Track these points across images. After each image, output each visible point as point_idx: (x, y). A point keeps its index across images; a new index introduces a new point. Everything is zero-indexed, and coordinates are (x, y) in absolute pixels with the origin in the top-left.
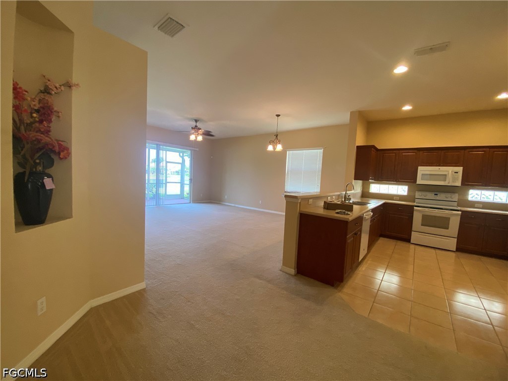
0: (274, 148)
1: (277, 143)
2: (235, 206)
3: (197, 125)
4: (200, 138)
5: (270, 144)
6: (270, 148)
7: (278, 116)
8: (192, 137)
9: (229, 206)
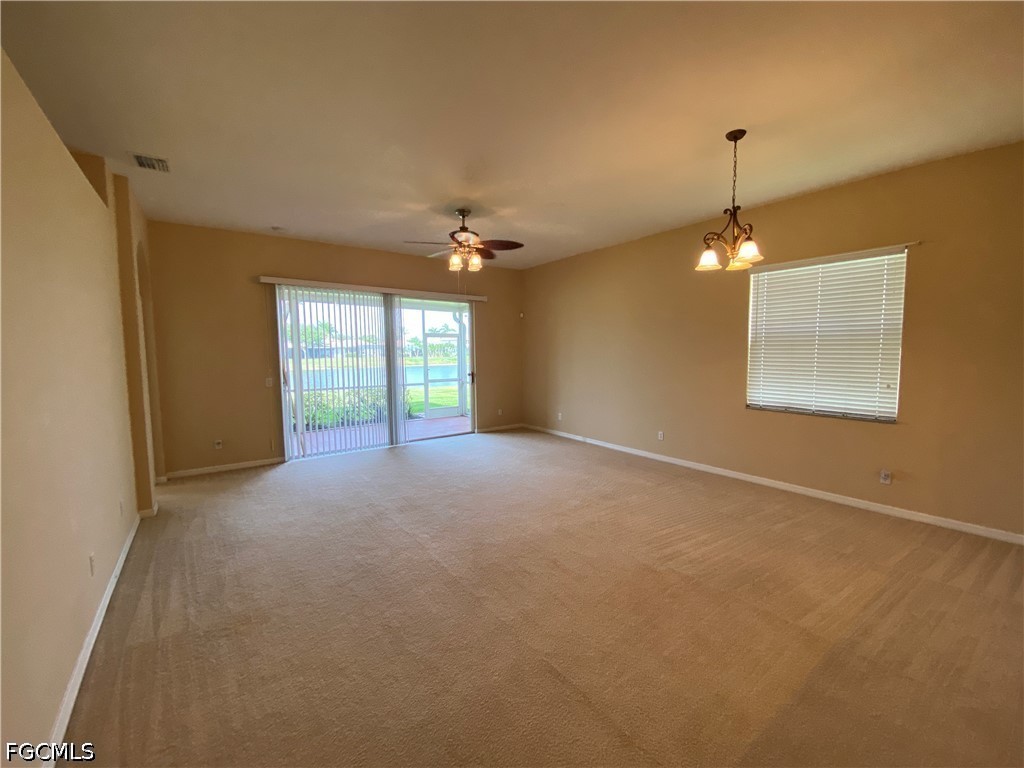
0: (724, 260)
1: (736, 239)
2: (584, 443)
3: (466, 225)
4: (476, 262)
5: (709, 247)
6: (708, 260)
7: (736, 136)
8: (455, 263)
9: (569, 440)
